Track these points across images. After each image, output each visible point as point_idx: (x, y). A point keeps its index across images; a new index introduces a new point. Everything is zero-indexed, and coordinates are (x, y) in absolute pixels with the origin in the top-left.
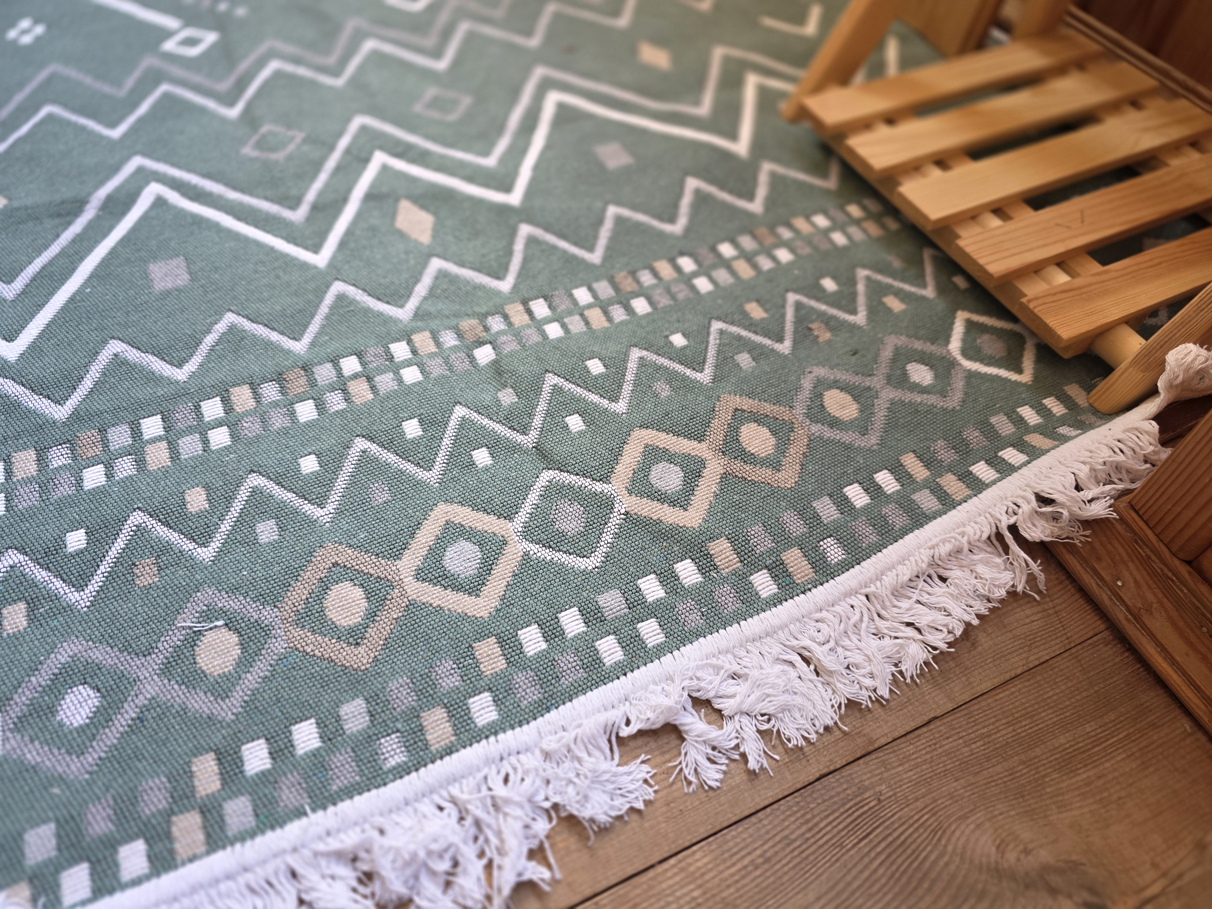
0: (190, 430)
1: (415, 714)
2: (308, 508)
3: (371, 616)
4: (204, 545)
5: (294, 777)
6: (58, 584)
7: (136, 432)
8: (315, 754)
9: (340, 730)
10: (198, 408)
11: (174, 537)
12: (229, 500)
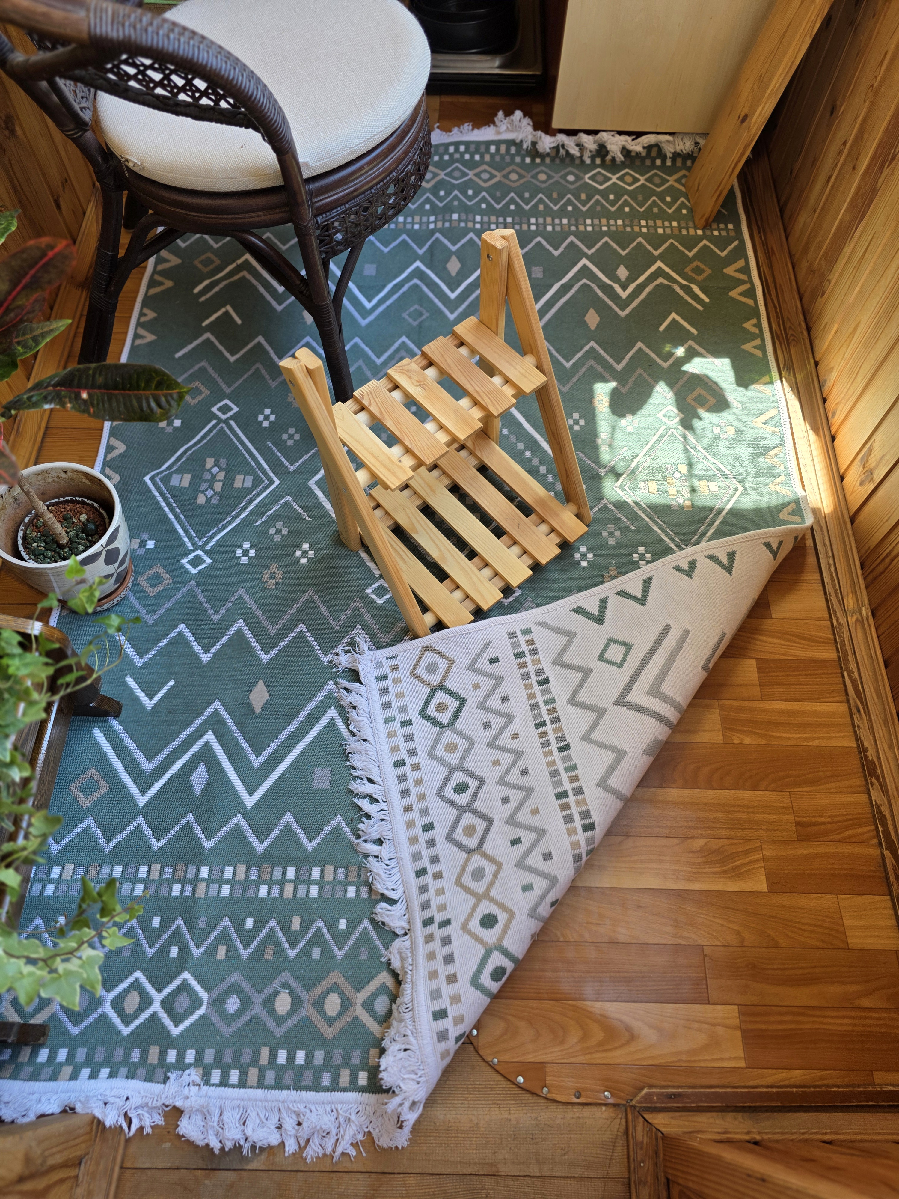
0: (304, 882)
1: (338, 1068)
2: (335, 949)
3: (339, 1015)
4: (292, 949)
5: (291, 1072)
6: (239, 943)
7: (284, 874)
8: (301, 1066)
9: (312, 1061)
10: (311, 870)
11: (283, 939)
12: (308, 929)
